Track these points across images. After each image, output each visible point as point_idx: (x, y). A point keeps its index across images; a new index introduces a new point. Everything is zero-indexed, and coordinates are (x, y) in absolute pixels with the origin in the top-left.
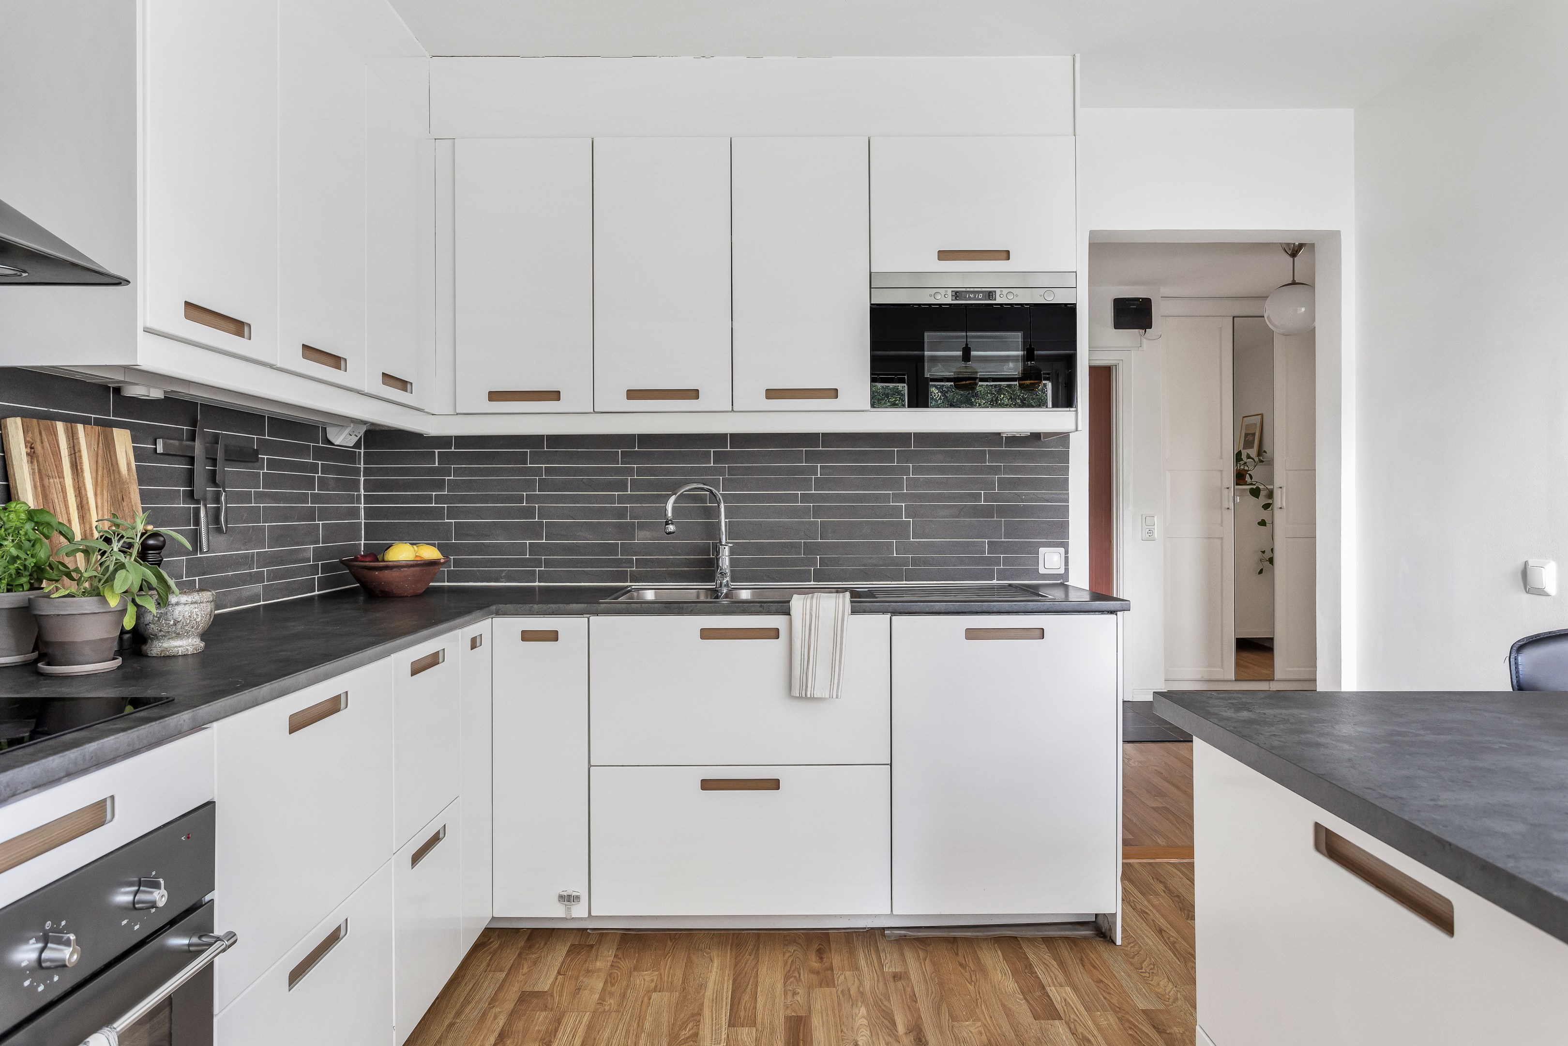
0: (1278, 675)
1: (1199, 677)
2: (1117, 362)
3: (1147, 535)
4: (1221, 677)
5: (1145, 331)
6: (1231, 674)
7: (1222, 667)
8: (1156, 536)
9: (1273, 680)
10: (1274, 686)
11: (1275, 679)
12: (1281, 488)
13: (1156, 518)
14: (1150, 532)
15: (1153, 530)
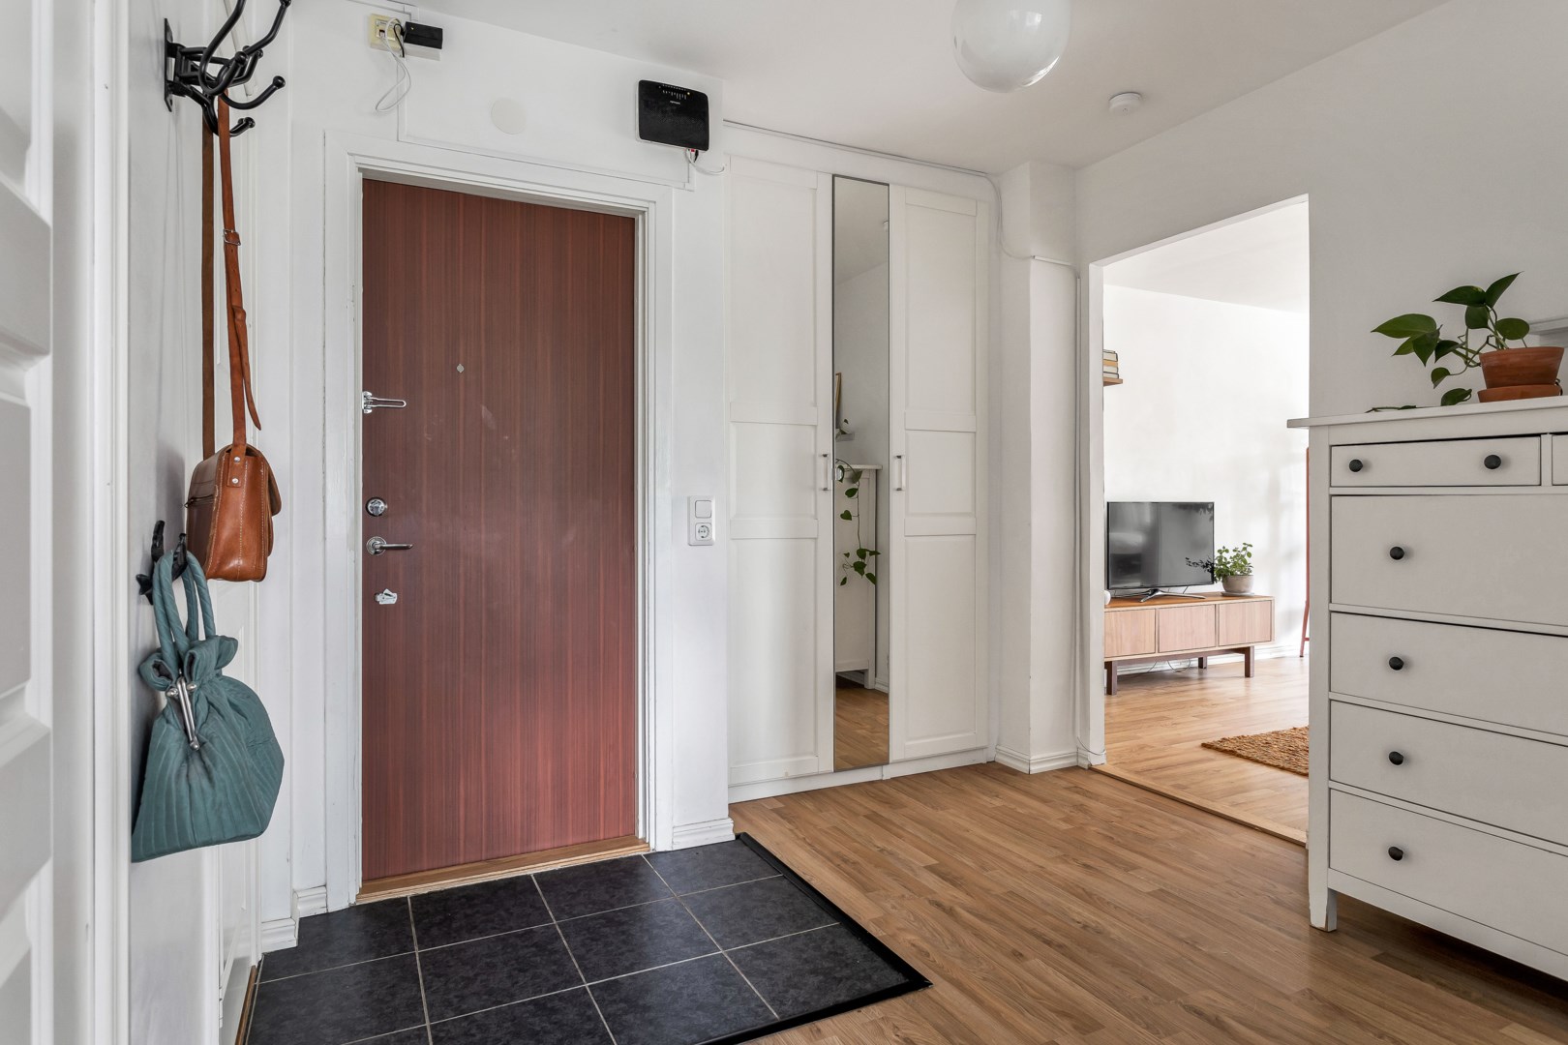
0: (895, 754)
1: (781, 775)
2: (645, 204)
3: (699, 536)
4: (813, 770)
5: (697, 154)
6: (828, 764)
7: (815, 753)
8: (714, 538)
9: (888, 763)
10: (888, 772)
11: (891, 761)
12: (899, 457)
13: (713, 504)
14: (705, 529)
15: (709, 526)
